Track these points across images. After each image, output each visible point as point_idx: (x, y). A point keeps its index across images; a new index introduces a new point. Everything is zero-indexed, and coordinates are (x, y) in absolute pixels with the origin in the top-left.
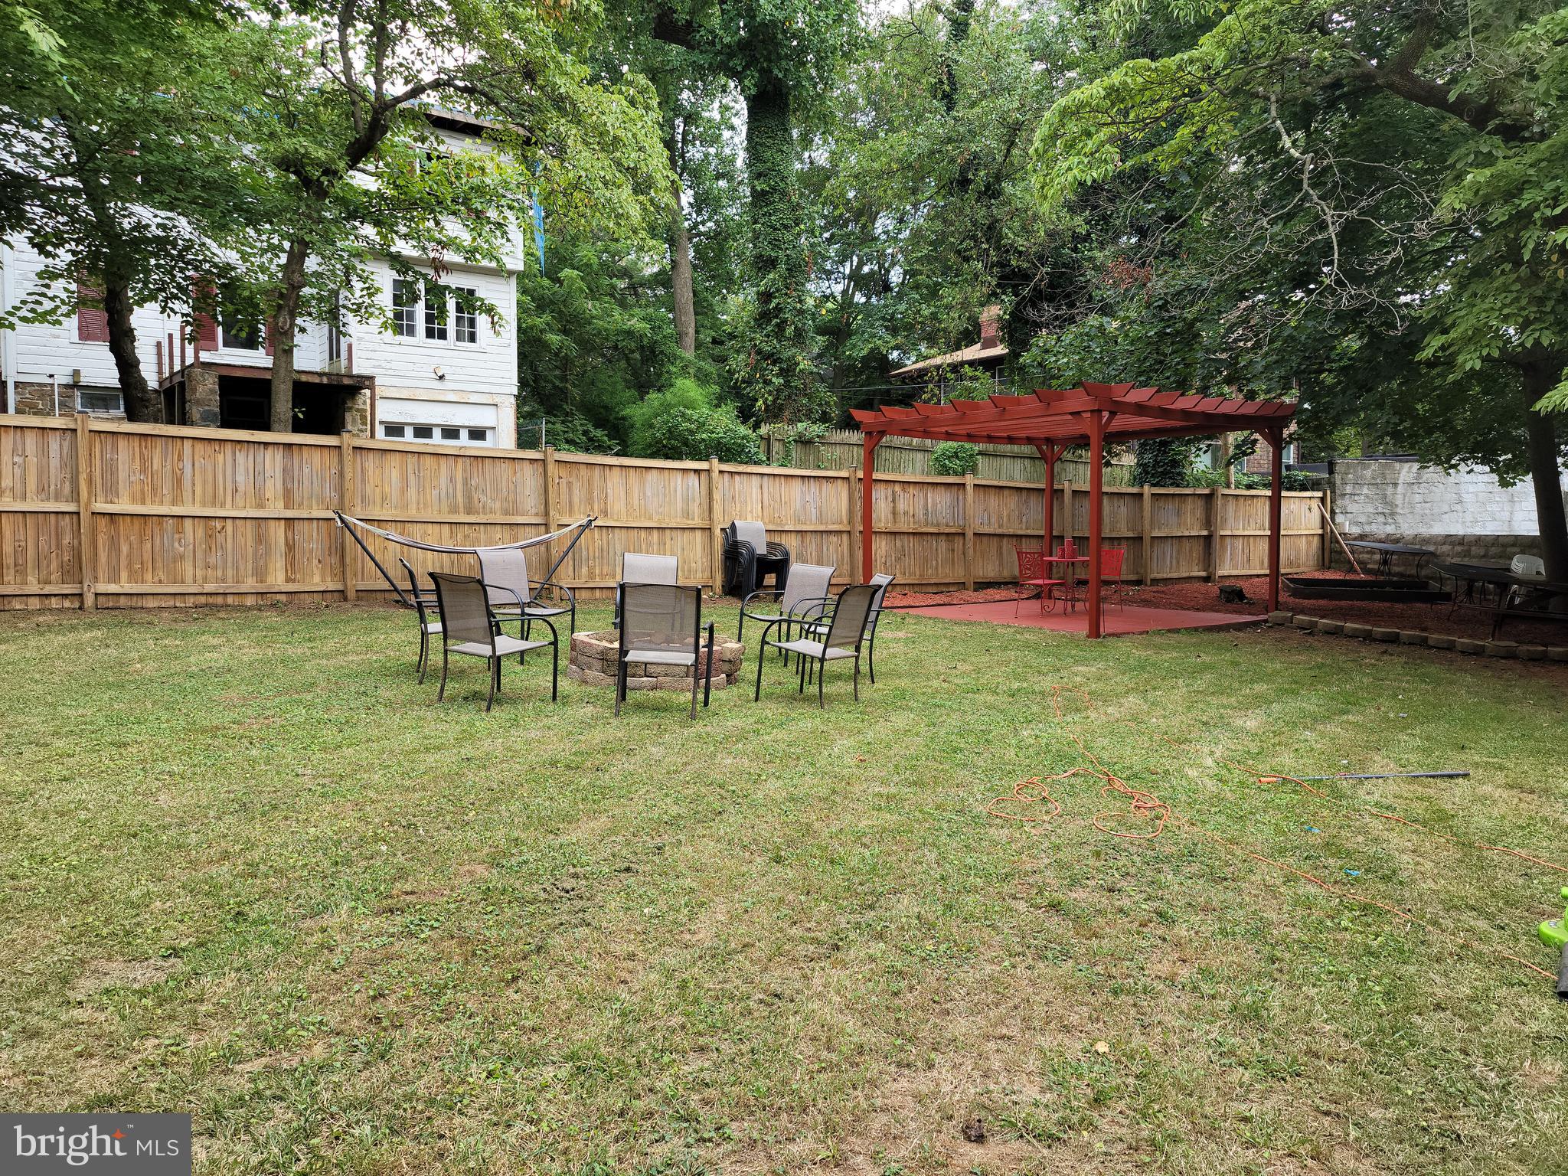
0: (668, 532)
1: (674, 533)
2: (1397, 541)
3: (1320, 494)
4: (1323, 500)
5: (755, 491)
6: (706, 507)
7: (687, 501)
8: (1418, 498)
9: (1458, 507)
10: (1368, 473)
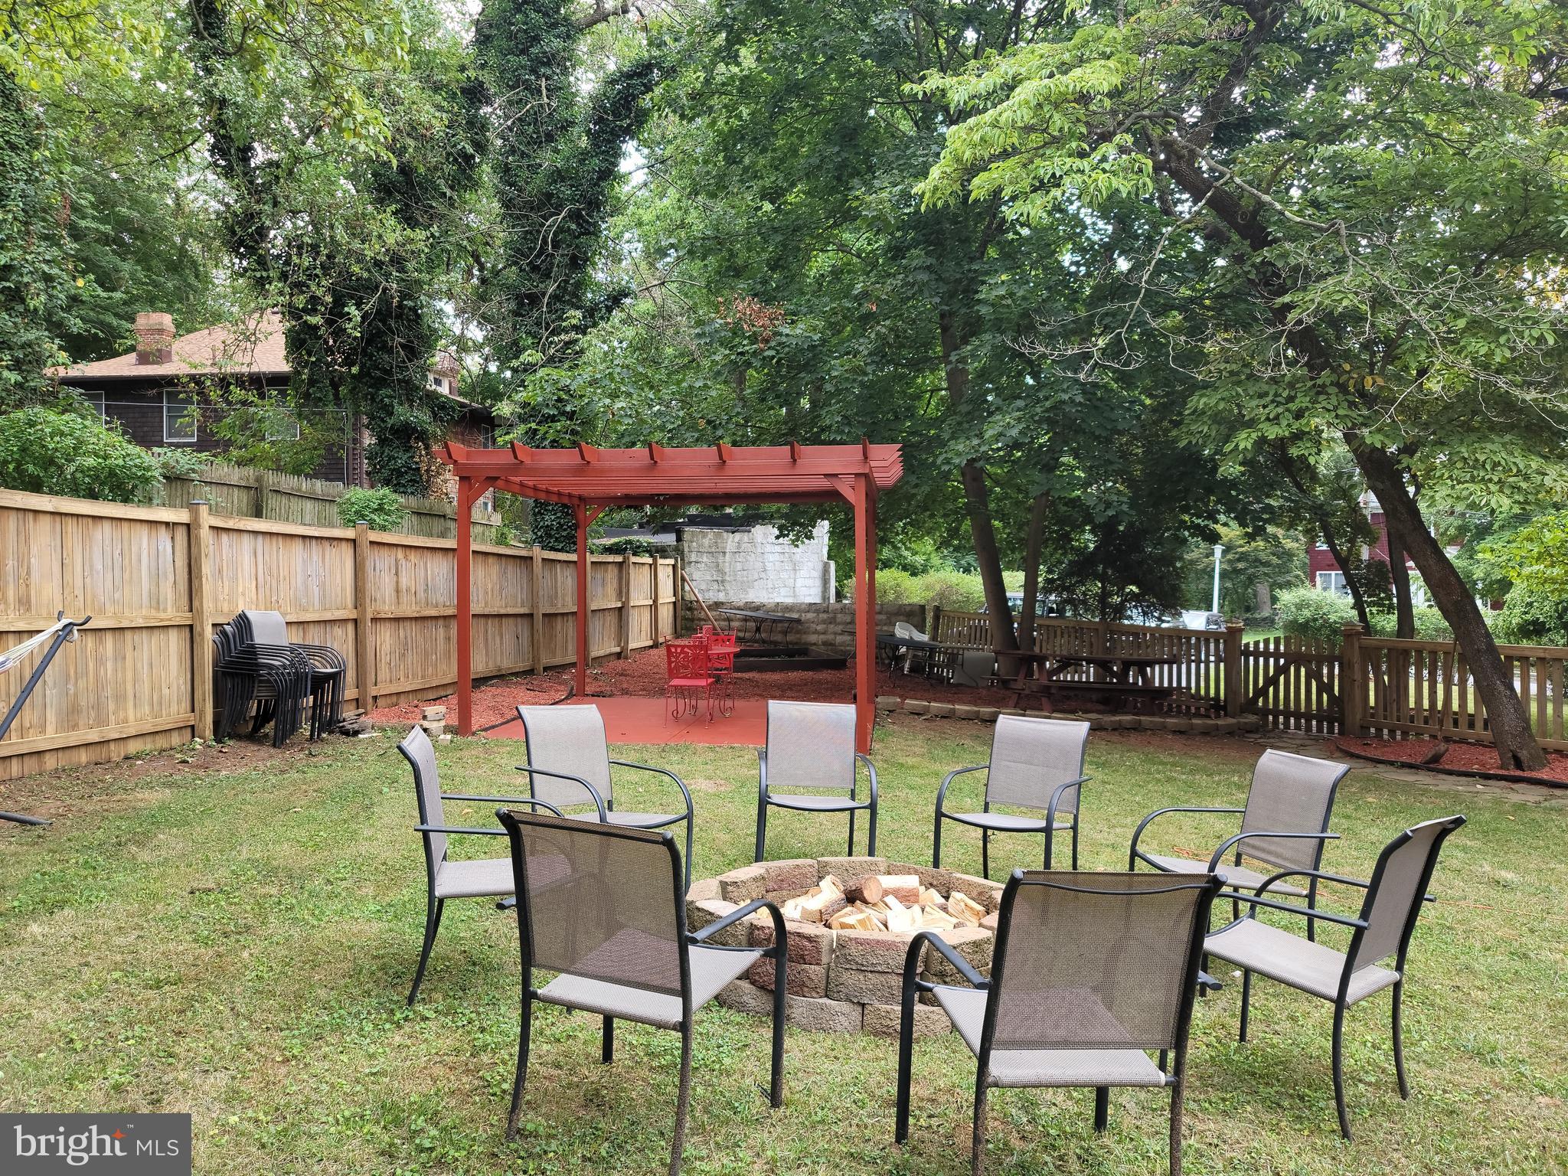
0: (128, 635)
1: (137, 636)
2: (757, 608)
3: (672, 561)
4: (674, 566)
5: (246, 559)
6: (183, 586)
7: (157, 577)
8: (739, 566)
9: (763, 575)
10: (706, 542)
